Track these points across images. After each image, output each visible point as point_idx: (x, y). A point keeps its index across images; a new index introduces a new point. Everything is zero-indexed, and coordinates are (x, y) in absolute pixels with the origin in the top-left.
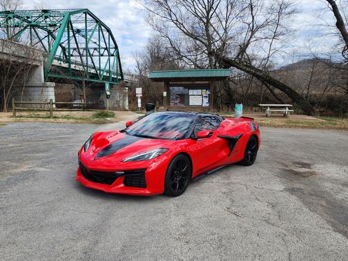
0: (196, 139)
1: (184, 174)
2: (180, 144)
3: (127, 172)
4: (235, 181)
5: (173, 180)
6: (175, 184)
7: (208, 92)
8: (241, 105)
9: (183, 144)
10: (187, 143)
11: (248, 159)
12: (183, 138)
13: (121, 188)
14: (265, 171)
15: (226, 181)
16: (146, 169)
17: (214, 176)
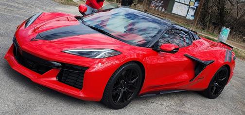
0: (158, 51)
1: (131, 87)
2: (138, 52)
3: (64, 65)
4: (188, 111)
5: (116, 89)
6: (117, 95)
7: (197, 4)
8: (229, 30)
9: (141, 52)
10: (145, 53)
11: (212, 91)
12: (144, 45)
13: (53, 82)
14: (226, 110)
15: (178, 108)
16: (88, 68)
17: (167, 98)
